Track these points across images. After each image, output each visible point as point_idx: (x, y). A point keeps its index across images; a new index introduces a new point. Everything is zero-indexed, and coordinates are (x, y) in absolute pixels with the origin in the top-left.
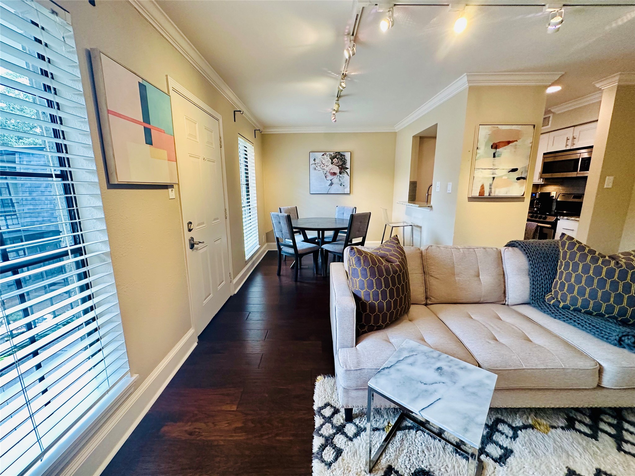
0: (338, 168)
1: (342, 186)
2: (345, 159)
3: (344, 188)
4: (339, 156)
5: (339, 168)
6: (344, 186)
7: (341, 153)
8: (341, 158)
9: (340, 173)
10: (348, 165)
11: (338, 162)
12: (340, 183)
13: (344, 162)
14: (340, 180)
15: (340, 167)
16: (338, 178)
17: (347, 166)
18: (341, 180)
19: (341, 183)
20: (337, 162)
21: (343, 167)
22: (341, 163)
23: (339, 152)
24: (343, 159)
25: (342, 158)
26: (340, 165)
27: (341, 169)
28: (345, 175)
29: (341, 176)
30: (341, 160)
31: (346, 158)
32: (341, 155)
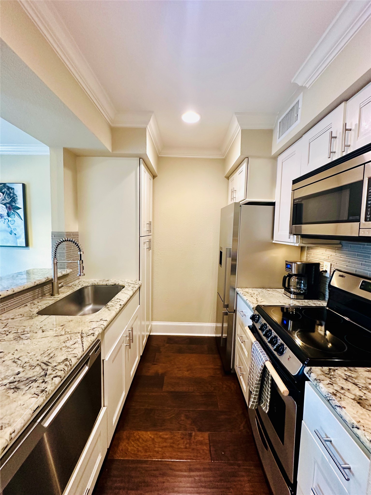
0: (4, 206)
1: (13, 234)
2: (14, 193)
3: (17, 238)
4: (6, 189)
5: (6, 207)
6: (15, 234)
7: (8, 185)
8: (8, 192)
9: (8, 215)
10: (20, 203)
11: (5, 198)
12: (9, 230)
13: (13, 199)
14: (9, 227)
15: (8, 205)
16: (6, 222)
17: (18, 205)
18: (10, 225)
19: (11, 231)
20: (3, 198)
21: (12, 206)
22: (8, 200)
23: (5, 184)
24: (11, 195)
25: (10, 193)
26: (7, 203)
27: (9, 209)
28: (16, 218)
29: (10, 219)
30: (9, 195)
31: (16, 193)
32: (9, 188)
